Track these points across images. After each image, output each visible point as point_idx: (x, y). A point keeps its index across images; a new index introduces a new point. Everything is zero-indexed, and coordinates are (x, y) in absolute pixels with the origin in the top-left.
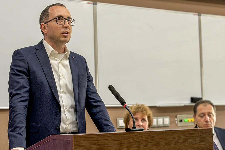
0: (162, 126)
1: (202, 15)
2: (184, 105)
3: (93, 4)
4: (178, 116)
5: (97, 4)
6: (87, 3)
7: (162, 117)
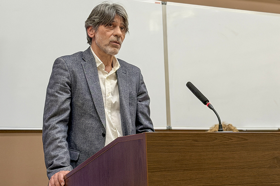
3: (162, 4)
5: (167, 4)
6: (154, 3)
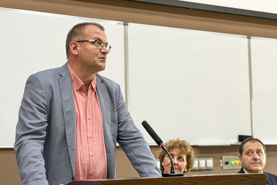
0: (205, 169)
1: (252, 37)
2: (231, 144)
3: (124, 25)
4: (224, 157)
5: (129, 25)
6: (117, 23)
7: (204, 159)
